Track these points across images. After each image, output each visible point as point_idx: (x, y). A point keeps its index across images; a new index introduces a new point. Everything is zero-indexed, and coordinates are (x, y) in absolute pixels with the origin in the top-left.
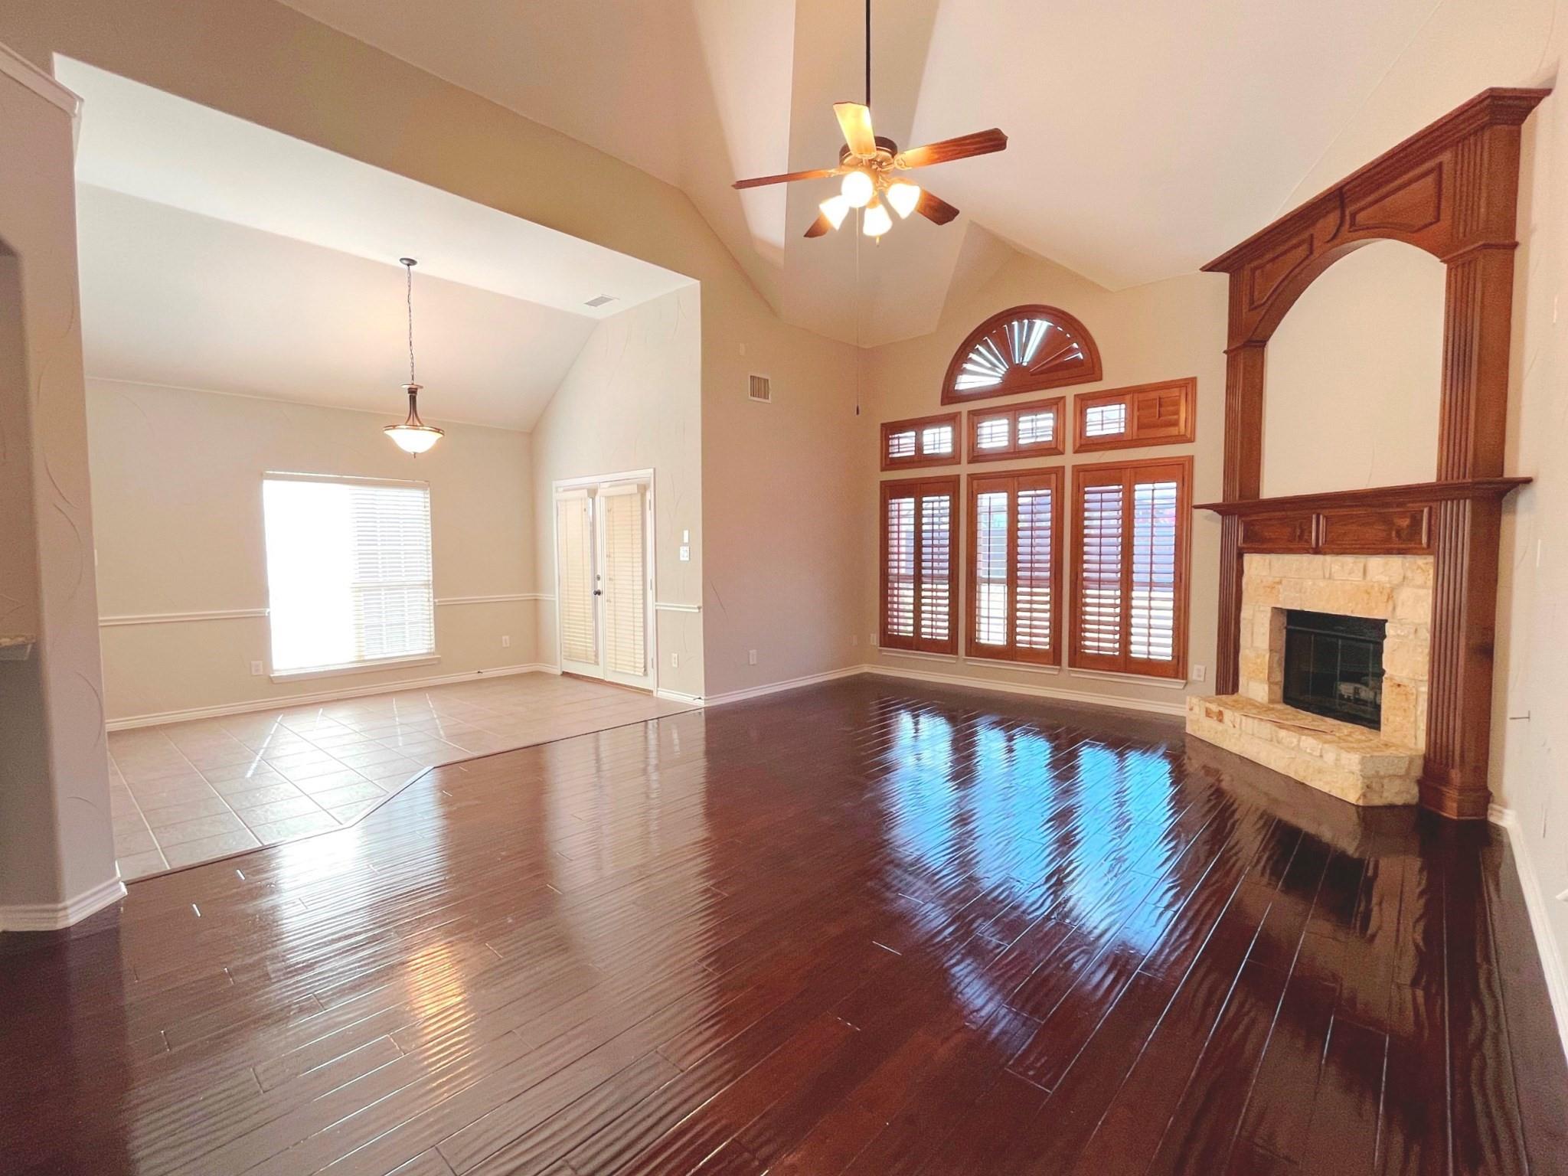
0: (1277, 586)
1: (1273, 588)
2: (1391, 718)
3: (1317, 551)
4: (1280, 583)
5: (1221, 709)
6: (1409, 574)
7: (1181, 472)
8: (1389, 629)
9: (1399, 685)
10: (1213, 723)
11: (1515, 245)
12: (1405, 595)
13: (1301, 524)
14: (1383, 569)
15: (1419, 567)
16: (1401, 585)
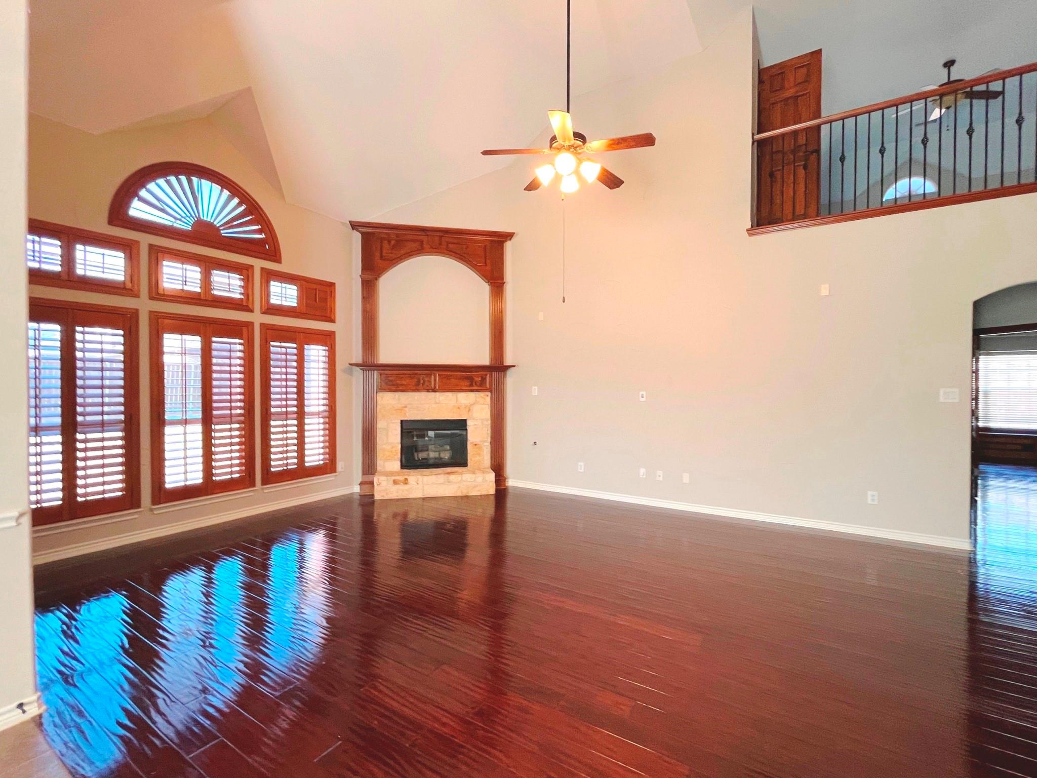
0: (404, 409)
1: (402, 410)
2: (473, 459)
3: (434, 390)
4: (406, 407)
5: (406, 477)
6: (478, 400)
7: (327, 339)
8: (469, 423)
9: (476, 445)
10: (402, 487)
11: (504, 283)
12: (476, 408)
13: (423, 377)
14: (465, 398)
15: (482, 397)
16: (474, 404)
